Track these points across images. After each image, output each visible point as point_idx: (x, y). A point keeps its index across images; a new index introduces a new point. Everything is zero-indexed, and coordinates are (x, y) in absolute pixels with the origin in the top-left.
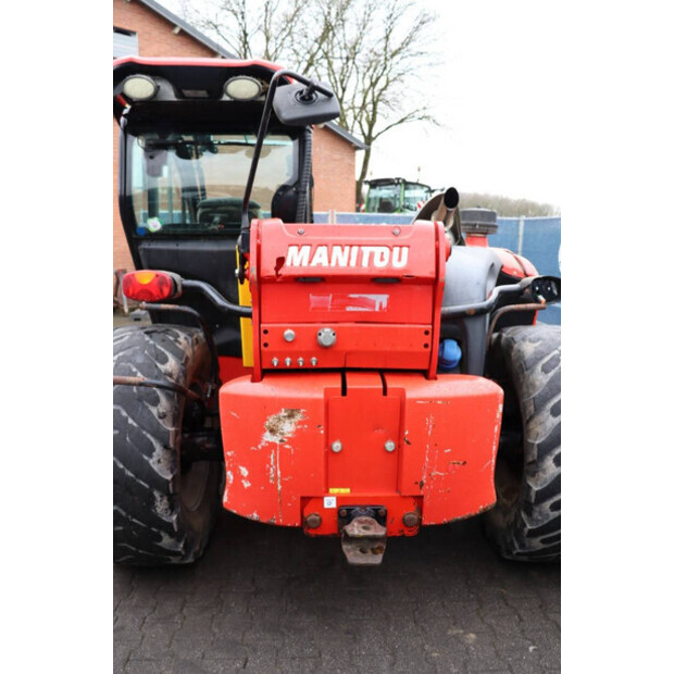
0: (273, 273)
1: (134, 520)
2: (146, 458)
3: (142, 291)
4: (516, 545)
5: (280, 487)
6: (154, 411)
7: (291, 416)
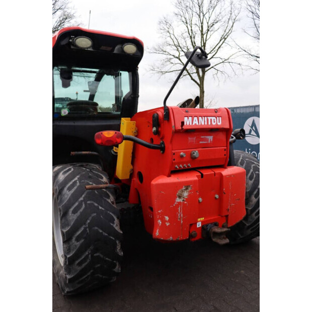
0: (180, 128)
1: (107, 259)
2: (112, 224)
3: (108, 141)
4: (240, 235)
5: (182, 222)
6: (109, 201)
7: (187, 189)
